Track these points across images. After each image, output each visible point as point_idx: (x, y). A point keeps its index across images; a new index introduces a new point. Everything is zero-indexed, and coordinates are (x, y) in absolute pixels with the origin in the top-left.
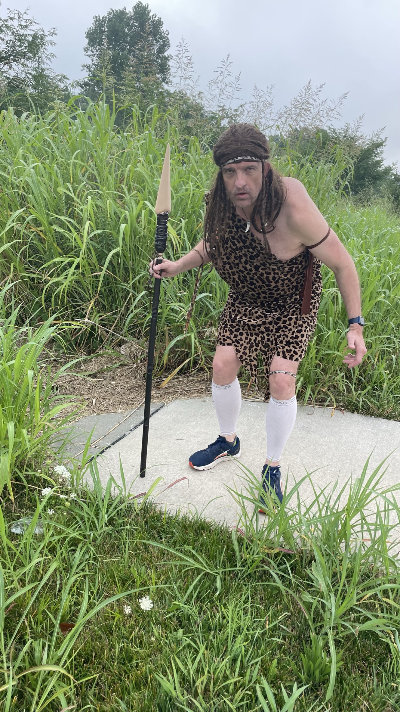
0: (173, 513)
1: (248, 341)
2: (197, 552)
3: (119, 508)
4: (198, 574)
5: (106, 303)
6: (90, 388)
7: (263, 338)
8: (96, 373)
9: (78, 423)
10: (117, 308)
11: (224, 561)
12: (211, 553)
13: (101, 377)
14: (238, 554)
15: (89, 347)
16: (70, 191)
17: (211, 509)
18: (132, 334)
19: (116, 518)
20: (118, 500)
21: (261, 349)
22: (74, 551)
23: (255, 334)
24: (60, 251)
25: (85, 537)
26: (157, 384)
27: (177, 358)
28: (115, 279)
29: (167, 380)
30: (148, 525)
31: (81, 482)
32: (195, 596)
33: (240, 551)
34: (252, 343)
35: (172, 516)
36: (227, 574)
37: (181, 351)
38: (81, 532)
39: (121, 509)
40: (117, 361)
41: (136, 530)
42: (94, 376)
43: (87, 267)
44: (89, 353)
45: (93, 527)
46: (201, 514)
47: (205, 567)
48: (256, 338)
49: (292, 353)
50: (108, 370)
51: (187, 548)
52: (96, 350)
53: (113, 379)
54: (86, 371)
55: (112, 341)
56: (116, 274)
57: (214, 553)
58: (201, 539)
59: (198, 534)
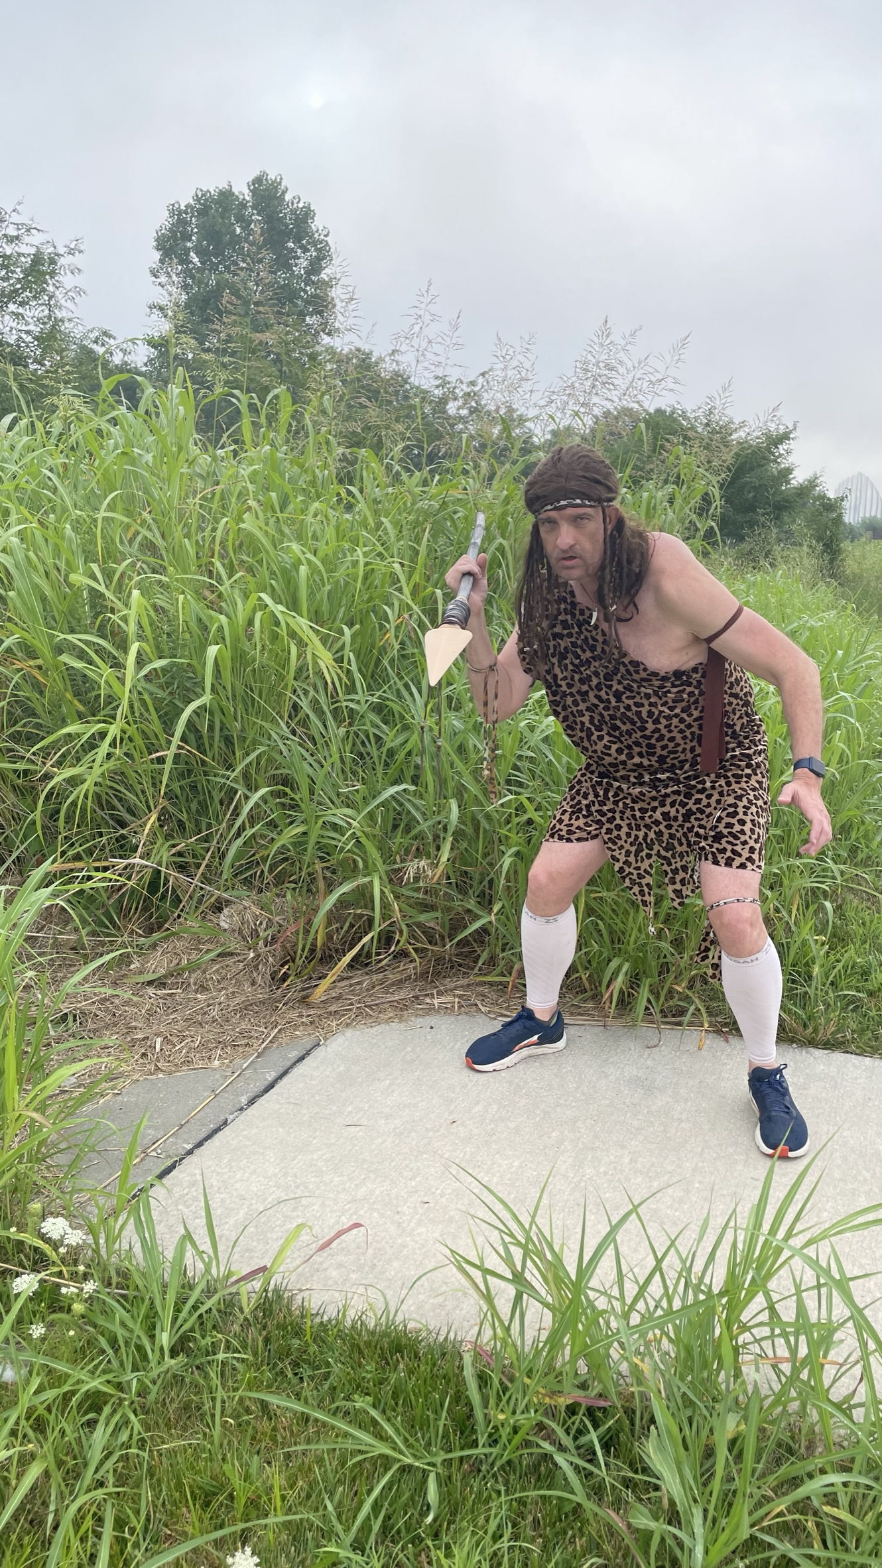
0: (331, 1313)
1: (631, 839)
2: (384, 1412)
3: (203, 1309)
4: (386, 1470)
5: (185, 815)
6: (151, 1014)
7: (659, 834)
8: (165, 976)
9: (119, 1098)
10: (209, 826)
11: (446, 1435)
12: (418, 1412)
13: (175, 985)
14: (479, 1414)
15: (151, 916)
16: (95, 579)
17: (421, 1297)
18: (247, 882)
19: (198, 1336)
20: (202, 1286)
21: (659, 855)
22: (92, 1424)
23: (646, 826)
24: (81, 708)
25: (119, 1387)
26: (303, 993)
27: (347, 932)
28: (204, 763)
29: (325, 984)
30: (273, 1346)
31: (117, 1246)
32: (376, 1526)
33: (486, 1405)
34: (640, 844)
35: (330, 1321)
36: (455, 1464)
37: (356, 915)
38: (109, 1377)
39: (209, 1311)
40: (211, 947)
41: (243, 1360)
42: (160, 983)
43: (139, 741)
44: (150, 930)
45: (141, 1360)
46: (397, 1311)
47: (401, 1453)
48: (646, 834)
49: (729, 854)
50: (193, 967)
51: (361, 1402)
52: (166, 921)
53: (203, 988)
54: (141, 973)
55: (200, 902)
56: (204, 753)
57: (423, 1413)
58: (393, 1378)
59: (388, 1364)
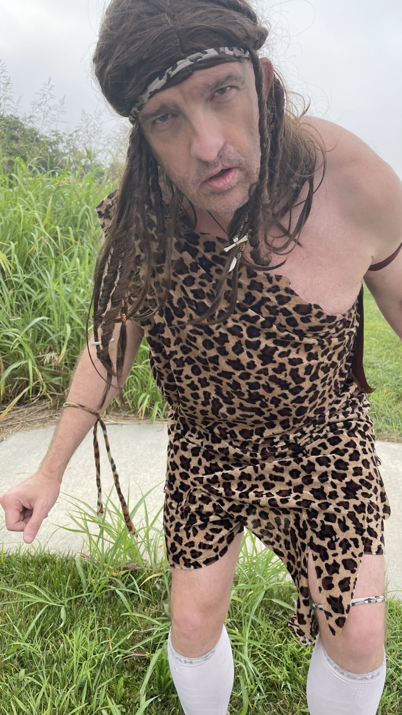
0: (13, 551)
2: (40, 587)
4: (42, 608)
11: (69, 591)
12: (56, 585)
14: (83, 581)
29: (4, 413)
32: (37, 632)
33: (87, 577)
35: (13, 555)
36: (73, 603)
37: (20, 380)
46: (45, 547)
47: (48, 600)
51: (28, 584)
57: (58, 584)
58: (44, 572)
59: (41, 568)
